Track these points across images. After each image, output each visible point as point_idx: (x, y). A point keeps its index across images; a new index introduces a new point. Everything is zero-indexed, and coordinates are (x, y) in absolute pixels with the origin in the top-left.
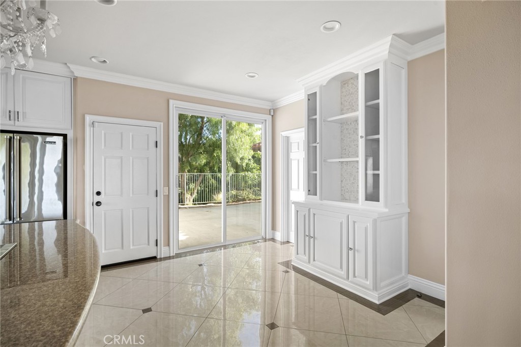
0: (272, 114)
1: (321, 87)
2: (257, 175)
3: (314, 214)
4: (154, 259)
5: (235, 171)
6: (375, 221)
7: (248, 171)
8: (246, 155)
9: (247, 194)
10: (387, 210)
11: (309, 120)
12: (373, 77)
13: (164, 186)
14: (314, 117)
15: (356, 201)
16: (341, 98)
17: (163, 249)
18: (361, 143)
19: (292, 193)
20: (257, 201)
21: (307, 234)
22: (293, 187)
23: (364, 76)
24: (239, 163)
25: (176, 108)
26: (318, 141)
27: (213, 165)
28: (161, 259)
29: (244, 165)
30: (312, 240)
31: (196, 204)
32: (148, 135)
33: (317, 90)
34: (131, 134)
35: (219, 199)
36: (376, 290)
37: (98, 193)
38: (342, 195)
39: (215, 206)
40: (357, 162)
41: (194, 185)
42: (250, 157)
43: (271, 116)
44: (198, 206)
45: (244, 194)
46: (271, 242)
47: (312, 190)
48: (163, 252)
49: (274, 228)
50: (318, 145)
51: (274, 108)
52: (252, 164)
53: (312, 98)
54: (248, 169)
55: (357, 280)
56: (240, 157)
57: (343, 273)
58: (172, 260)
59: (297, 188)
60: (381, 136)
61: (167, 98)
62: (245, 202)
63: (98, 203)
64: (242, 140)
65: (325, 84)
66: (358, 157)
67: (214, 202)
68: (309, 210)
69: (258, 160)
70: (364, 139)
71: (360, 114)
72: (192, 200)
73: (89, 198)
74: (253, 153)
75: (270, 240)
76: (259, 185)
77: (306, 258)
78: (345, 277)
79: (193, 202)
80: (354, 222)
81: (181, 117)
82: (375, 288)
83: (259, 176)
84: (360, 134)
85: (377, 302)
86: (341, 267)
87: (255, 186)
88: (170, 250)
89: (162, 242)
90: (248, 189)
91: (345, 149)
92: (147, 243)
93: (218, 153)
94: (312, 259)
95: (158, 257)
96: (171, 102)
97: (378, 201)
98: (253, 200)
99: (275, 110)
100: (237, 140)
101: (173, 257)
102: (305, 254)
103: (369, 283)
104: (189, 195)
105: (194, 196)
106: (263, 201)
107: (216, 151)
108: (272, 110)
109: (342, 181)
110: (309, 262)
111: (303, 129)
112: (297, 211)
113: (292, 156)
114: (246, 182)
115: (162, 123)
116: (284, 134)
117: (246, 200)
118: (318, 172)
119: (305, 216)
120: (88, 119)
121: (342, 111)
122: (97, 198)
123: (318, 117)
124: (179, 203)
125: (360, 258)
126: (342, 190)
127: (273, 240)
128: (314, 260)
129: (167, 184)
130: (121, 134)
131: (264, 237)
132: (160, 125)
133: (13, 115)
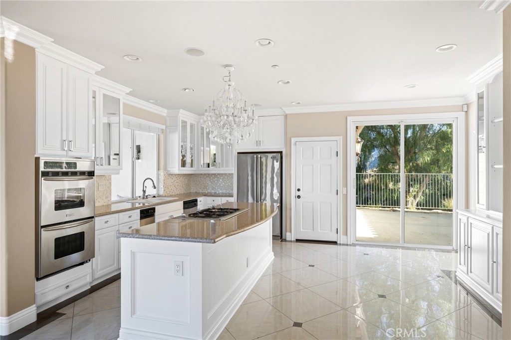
0: (465, 109)
1: (487, 86)
3: (471, 224)
4: (335, 243)
13: (343, 187)
17: (342, 237)
21: (466, 244)
28: (340, 244)
30: (469, 250)
31: (419, 209)
32: (331, 148)
33: (484, 89)
34: (319, 148)
35: (450, 205)
37: (299, 190)
39: (443, 213)
41: (418, 186)
43: (464, 113)
44: (421, 211)
48: (341, 239)
51: (467, 103)
55: (499, 295)
57: (489, 286)
58: (349, 247)
61: (345, 115)
63: (299, 197)
65: (491, 82)
67: (443, 208)
68: (468, 218)
72: (415, 204)
73: (294, 193)
77: (465, 269)
78: (491, 291)
79: (417, 206)
80: (497, 234)
86: (488, 281)
88: (347, 239)
89: (341, 231)
92: (330, 229)
94: (469, 270)
95: (338, 243)
96: (349, 118)
99: (468, 105)
101: (350, 245)
102: (465, 264)
104: (413, 199)
105: (418, 199)
108: (466, 106)
110: (468, 273)
112: (460, 219)
115: (341, 137)
119: (465, 224)
120: (293, 140)
122: (298, 193)
123: (485, 117)
124: (357, 203)
128: (471, 272)
129: (346, 185)
130: (313, 148)
131: (455, 249)
132: (340, 139)
133: (258, 143)
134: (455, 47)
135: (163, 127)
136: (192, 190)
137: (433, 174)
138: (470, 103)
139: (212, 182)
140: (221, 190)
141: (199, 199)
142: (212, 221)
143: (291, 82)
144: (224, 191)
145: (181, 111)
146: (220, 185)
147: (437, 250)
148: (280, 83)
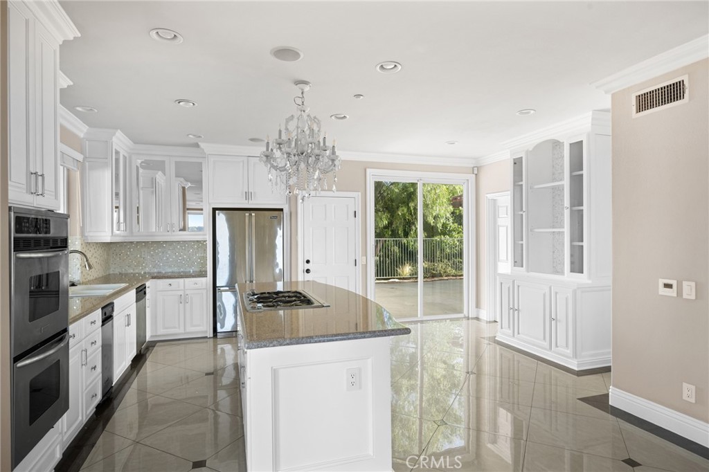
0: (476, 172)
1: (527, 152)
2: (458, 241)
3: (518, 286)
5: (426, 234)
6: (575, 292)
7: (444, 234)
8: (443, 211)
9: (444, 267)
10: (590, 282)
11: (514, 185)
12: (577, 147)
13: (362, 256)
14: (520, 183)
15: (562, 273)
16: (553, 161)
18: (567, 213)
19: (500, 264)
20: (458, 278)
21: (511, 306)
22: (501, 258)
23: (569, 145)
24: (432, 224)
25: (373, 176)
26: (524, 210)
27: (397, 227)
29: (439, 226)
30: (516, 312)
32: (347, 206)
33: (523, 155)
34: (333, 205)
35: (405, 273)
36: (576, 358)
37: (308, 262)
38: (554, 267)
39: (400, 282)
40: (563, 232)
42: (448, 215)
43: (474, 175)
45: (440, 267)
46: (475, 321)
47: (518, 262)
49: (478, 305)
50: (524, 214)
51: (478, 165)
52: (452, 225)
53: (517, 163)
54: (445, 231)
55: (560, 349)
56: (434, 214)
57: (546, 344)
59: (505, 259)
60: (585, 208)
61: (365, 167)
62: (440, 278)
63: (308, 271)
64: (437, 192)
65: (531, 149)
66: (563, 228)
67: (398, 277)
68: (514, 282)
69: (458, 218)
70: (569, 210)
71: (566, 183)
73: (302, 266)
74: (452, 209)
75: (473, 318)
76: (461, 255)
77: (510, 332)
78: (548, 347)
80: (556, 293)
81: (378, 185)
82: (575, 355)
83: (461, 242)
84: (565, 205)
85: (576, 369)
86: (544, 338)
87: (455, 256)
90: (446, 261)
91: (557, 217)
93: (403, 211)
94: (516, 332)
96: (368, 170)
97: (583, 273)
98: (453, 276)
99: (478, 168)
100: (429, 192)
102: (509, 327)
103: (569, 352)
106: (465, 277)
107: (401, 209)
108: (476, 168)
109: (554, 252)
110: (514, 336)
111: (509, 192)
112: (501, 283)
113: (500, 222)
114: (442, 250)
115: (360, 193)
116: (490, 196)
117: (441, 276)
118: (524, 242)
119: (509, 288)
121: (553, 174)
122: (307, 266)
123: (524, 183)
125: (561, 327)
126: (554, 262)
127: (477, 319)
128: (519, 333)
129: (365, 253)
130: (325, 205)
131: (467, 316)
132: (358, 195)
133: (248, 195)
134: (532, 112)
135: (80, 157)
136: (111, 270)
137: (387, 239)
138: (481, 166)
139: (152, 255)
140: (170, 267)
141: (148, 284)
142: (281, 312)
143: (348, 117)
144: (176, 269)
145: (119, 133)
146: (168, 259)
147: (451, 320)
148: (333, 118)
